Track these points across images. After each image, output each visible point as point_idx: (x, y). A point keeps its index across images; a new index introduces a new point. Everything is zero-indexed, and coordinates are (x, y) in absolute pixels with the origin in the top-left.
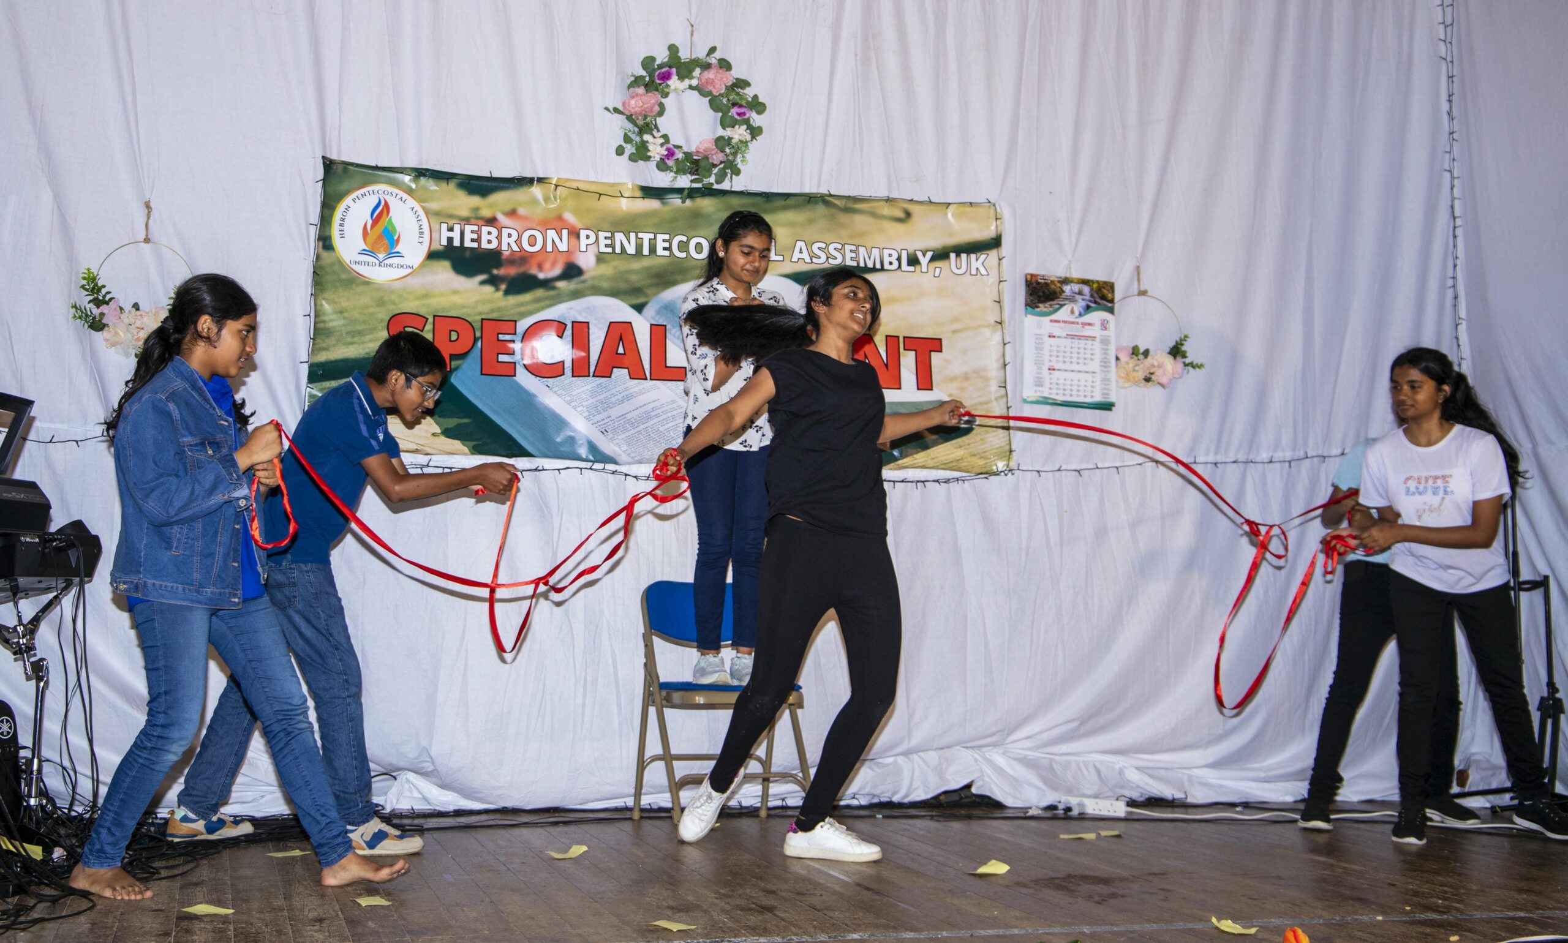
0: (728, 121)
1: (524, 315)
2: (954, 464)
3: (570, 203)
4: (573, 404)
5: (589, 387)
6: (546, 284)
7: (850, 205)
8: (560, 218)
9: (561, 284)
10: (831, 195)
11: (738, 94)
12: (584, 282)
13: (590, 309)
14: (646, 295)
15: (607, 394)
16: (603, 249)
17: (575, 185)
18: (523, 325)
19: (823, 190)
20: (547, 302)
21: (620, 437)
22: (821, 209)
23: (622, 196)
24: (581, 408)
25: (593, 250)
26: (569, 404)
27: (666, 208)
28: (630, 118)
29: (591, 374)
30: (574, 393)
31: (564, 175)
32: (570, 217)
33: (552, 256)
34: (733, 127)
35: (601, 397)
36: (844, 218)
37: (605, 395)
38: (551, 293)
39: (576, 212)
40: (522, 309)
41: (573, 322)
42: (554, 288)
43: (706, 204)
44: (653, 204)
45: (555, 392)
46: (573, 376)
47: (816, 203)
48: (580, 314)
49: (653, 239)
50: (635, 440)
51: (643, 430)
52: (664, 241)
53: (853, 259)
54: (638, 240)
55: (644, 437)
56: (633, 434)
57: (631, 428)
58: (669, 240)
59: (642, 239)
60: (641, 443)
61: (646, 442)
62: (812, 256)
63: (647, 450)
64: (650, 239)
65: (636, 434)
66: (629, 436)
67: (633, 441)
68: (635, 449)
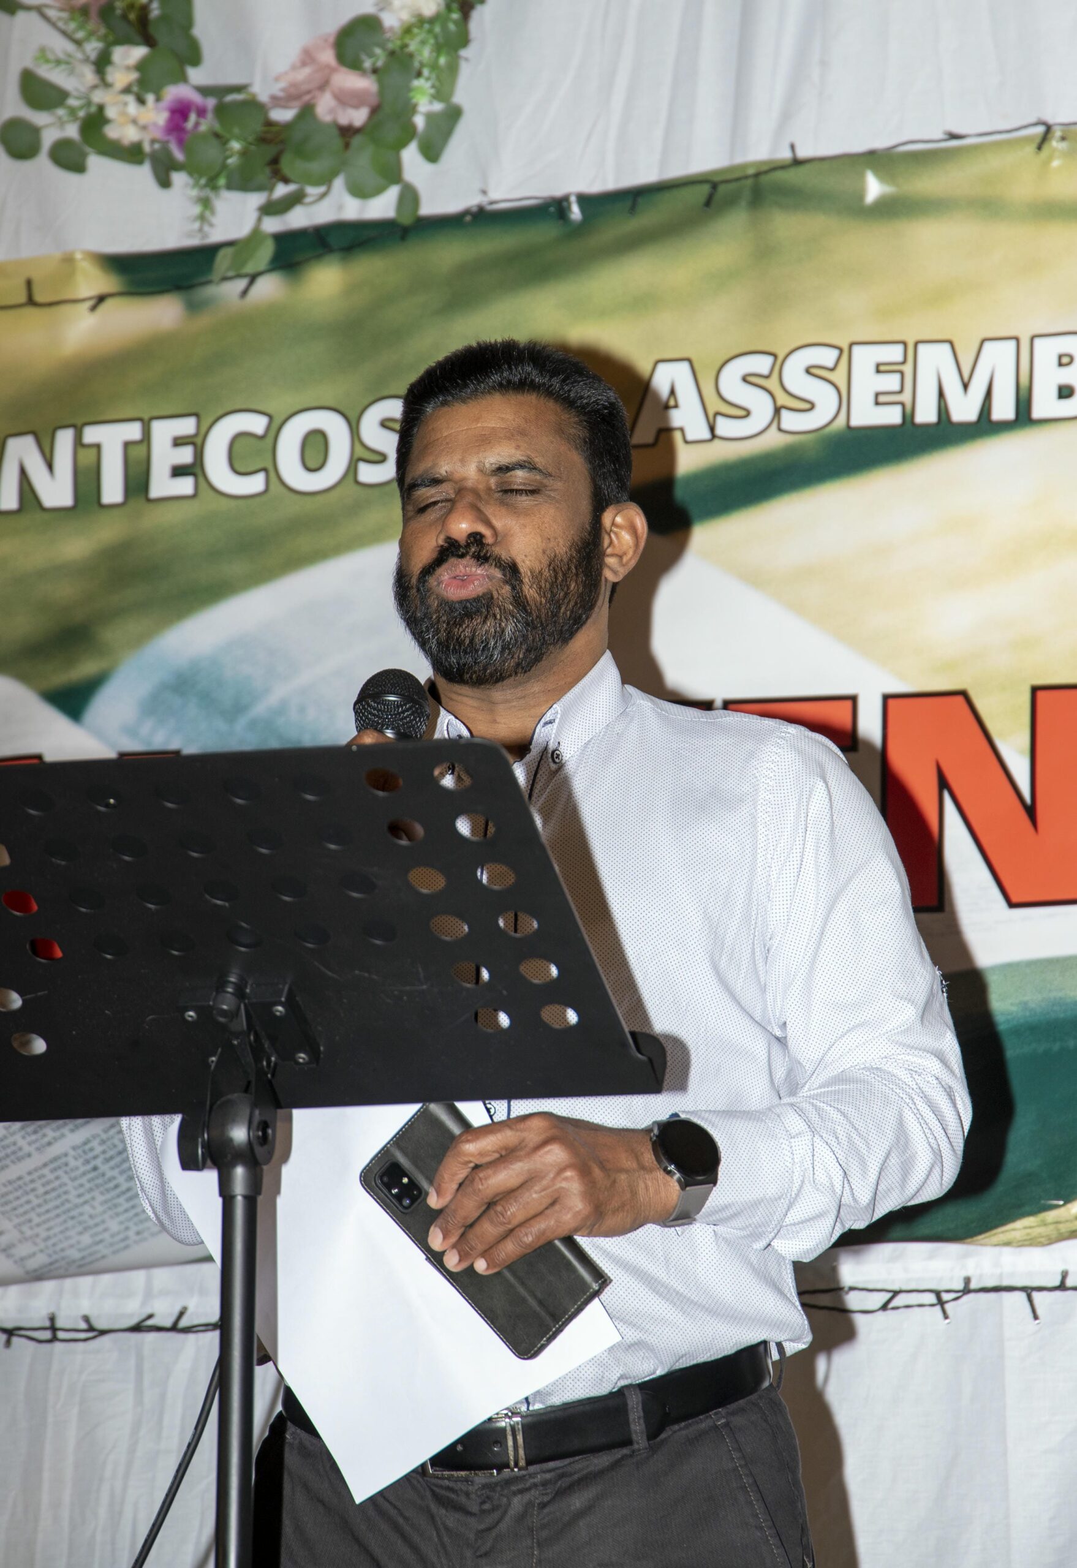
10: (797, 162)
49: (140, 442)
50: (41, 1190)
51: (72, 1153)
52: (178, 442)
53: (882, 399)
54: (82, 452)
55: (74, 1179)
56: (36, 1170)
57: (32, 1149)
58: (196, 435)
59: (98, 447)
60: (58, 1202)
61: (79, 1196)
62: (717, 414)
63: (80, 1228)
64: (127, 445)
65: (46, 1171)
66: (20, 1178)
67: (31, 1197)
68: (31, 1228)
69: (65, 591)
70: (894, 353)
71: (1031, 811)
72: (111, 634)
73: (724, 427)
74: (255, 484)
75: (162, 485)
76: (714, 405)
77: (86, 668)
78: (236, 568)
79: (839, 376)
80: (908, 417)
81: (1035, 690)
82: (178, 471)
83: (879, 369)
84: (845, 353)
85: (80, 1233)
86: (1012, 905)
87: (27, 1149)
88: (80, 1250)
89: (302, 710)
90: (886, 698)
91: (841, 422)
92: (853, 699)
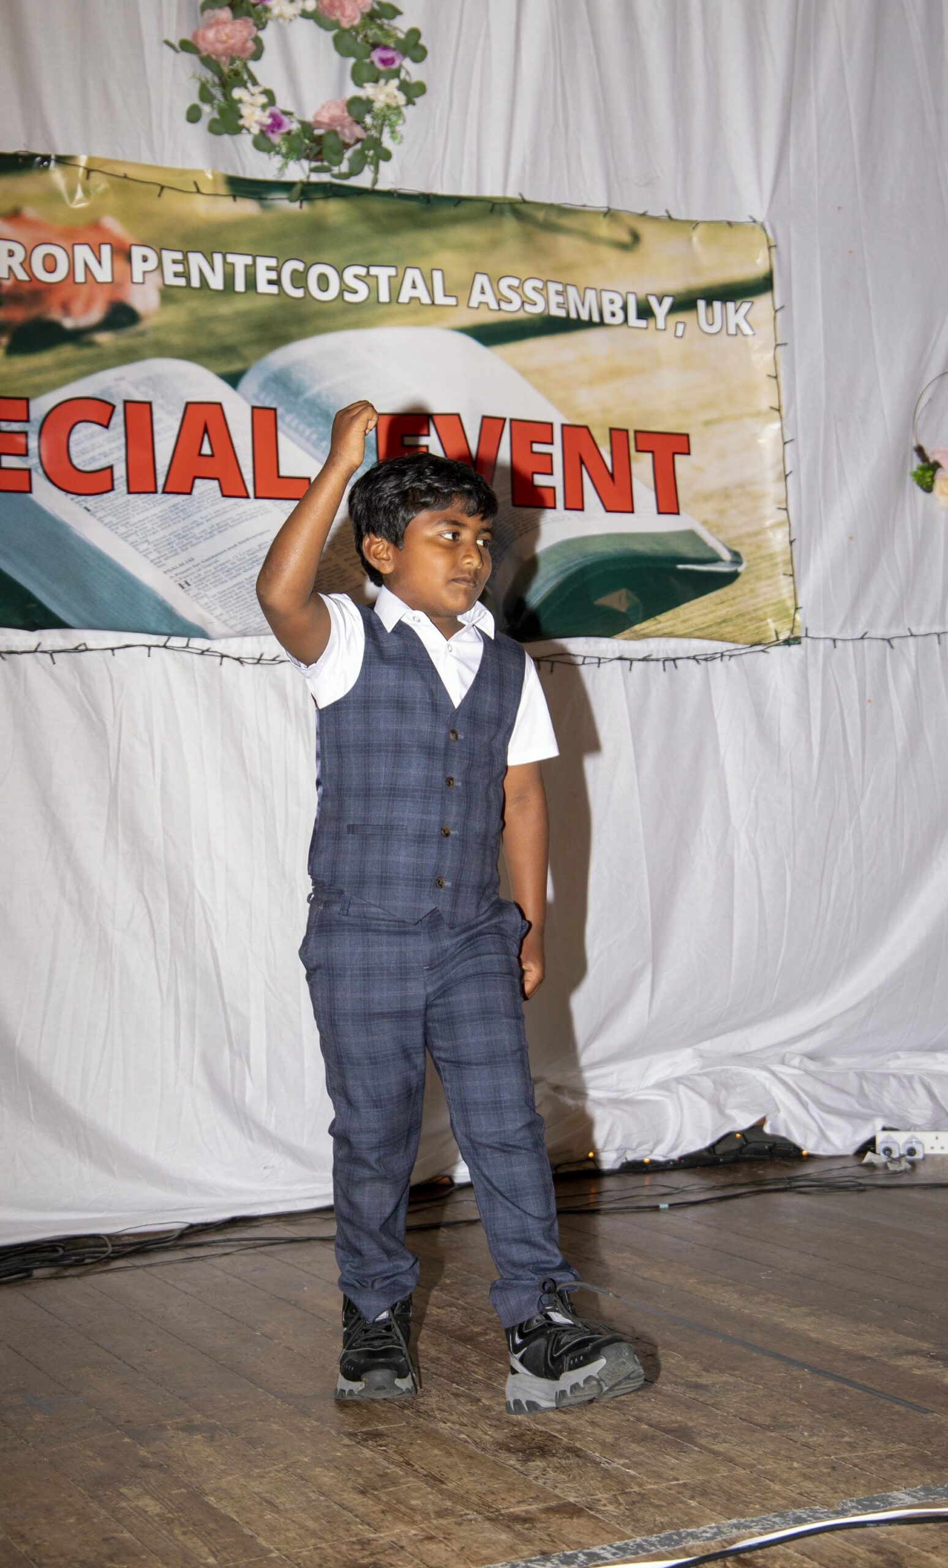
0: (365, 73)
1: (42, 389)
2: (714, 629)
3: (112, 200)
4: (132, 538)
5: (157, 510)
6: (78, 337)
7: (553, 218)
8: (96, 226)
9: (104, 338)
10: (524, 202)
11: (381, 27)
12: (142, 334)
13: (153, 381)
14: (244, 359)
15: (188, 522)
16: (171, 280)
17: (121, 170)
18: (41, 406)
19: (512, 193)
20: (82, 368)
21: (210, 593)
22: (510, 225)
23: (198, 191)
24: (145, 546)
25: (154, 280)
26: (125, 539)
27: (268, 216)
28: (208, 61)
29: (160, 489)
30: (132, 521)
31: (101, 152)
32: (113, 225)
33: (85, 290)
34: (376, 81)
35: (177, 527)
36: (545, 239)
37: (183, 524)
38: (87, 352)
39: (125, 216)
40: (38, 379)
41: (126, 402)
42: (91, 344)
43: (333, 210)
44: (247, 208)
45: (100, 519)
46: (129, 493)
47: (502, 213)
48: (137, 388)
49: (251, 266)
50: (235, 597)
51: (245, 582)
52: (269, 269)
53: (560, 306)
54: (227, 266)
55: (248, 593)
56: (231, 588)
57: (227, 578)
58: (277, 267)
59: (233, 265)
60: (243, 602)
61: (252, 600)
62: (500, 300)
63: (255, 614)
64: (246, 266)
65: (235, 589)
66: (224, 591)
67: (231, 599)
68: (234, 613)
69: (221, 329)
70: (560, 288)
71: (612, 476)
72: (247, 352)
73: (504, 306)
74: (299, 293)
75: (263, 287)
76: (499, 297)
77: (236, 366)
78: (294, 330)
79: (544, 292)
80: (568, 313)
81: (611, 430)
82: (270, 282)
83: (558, 293)
84: (545, 283)
85: (255, 616)
86: (607, 511)
87: (225, 578)
88: (257, 624)
89: (328, 397)
90: (563, 426)
91: (546, 312)
92: (551, 424)
